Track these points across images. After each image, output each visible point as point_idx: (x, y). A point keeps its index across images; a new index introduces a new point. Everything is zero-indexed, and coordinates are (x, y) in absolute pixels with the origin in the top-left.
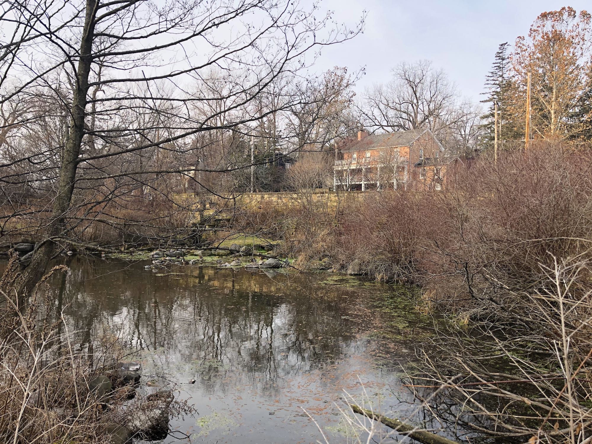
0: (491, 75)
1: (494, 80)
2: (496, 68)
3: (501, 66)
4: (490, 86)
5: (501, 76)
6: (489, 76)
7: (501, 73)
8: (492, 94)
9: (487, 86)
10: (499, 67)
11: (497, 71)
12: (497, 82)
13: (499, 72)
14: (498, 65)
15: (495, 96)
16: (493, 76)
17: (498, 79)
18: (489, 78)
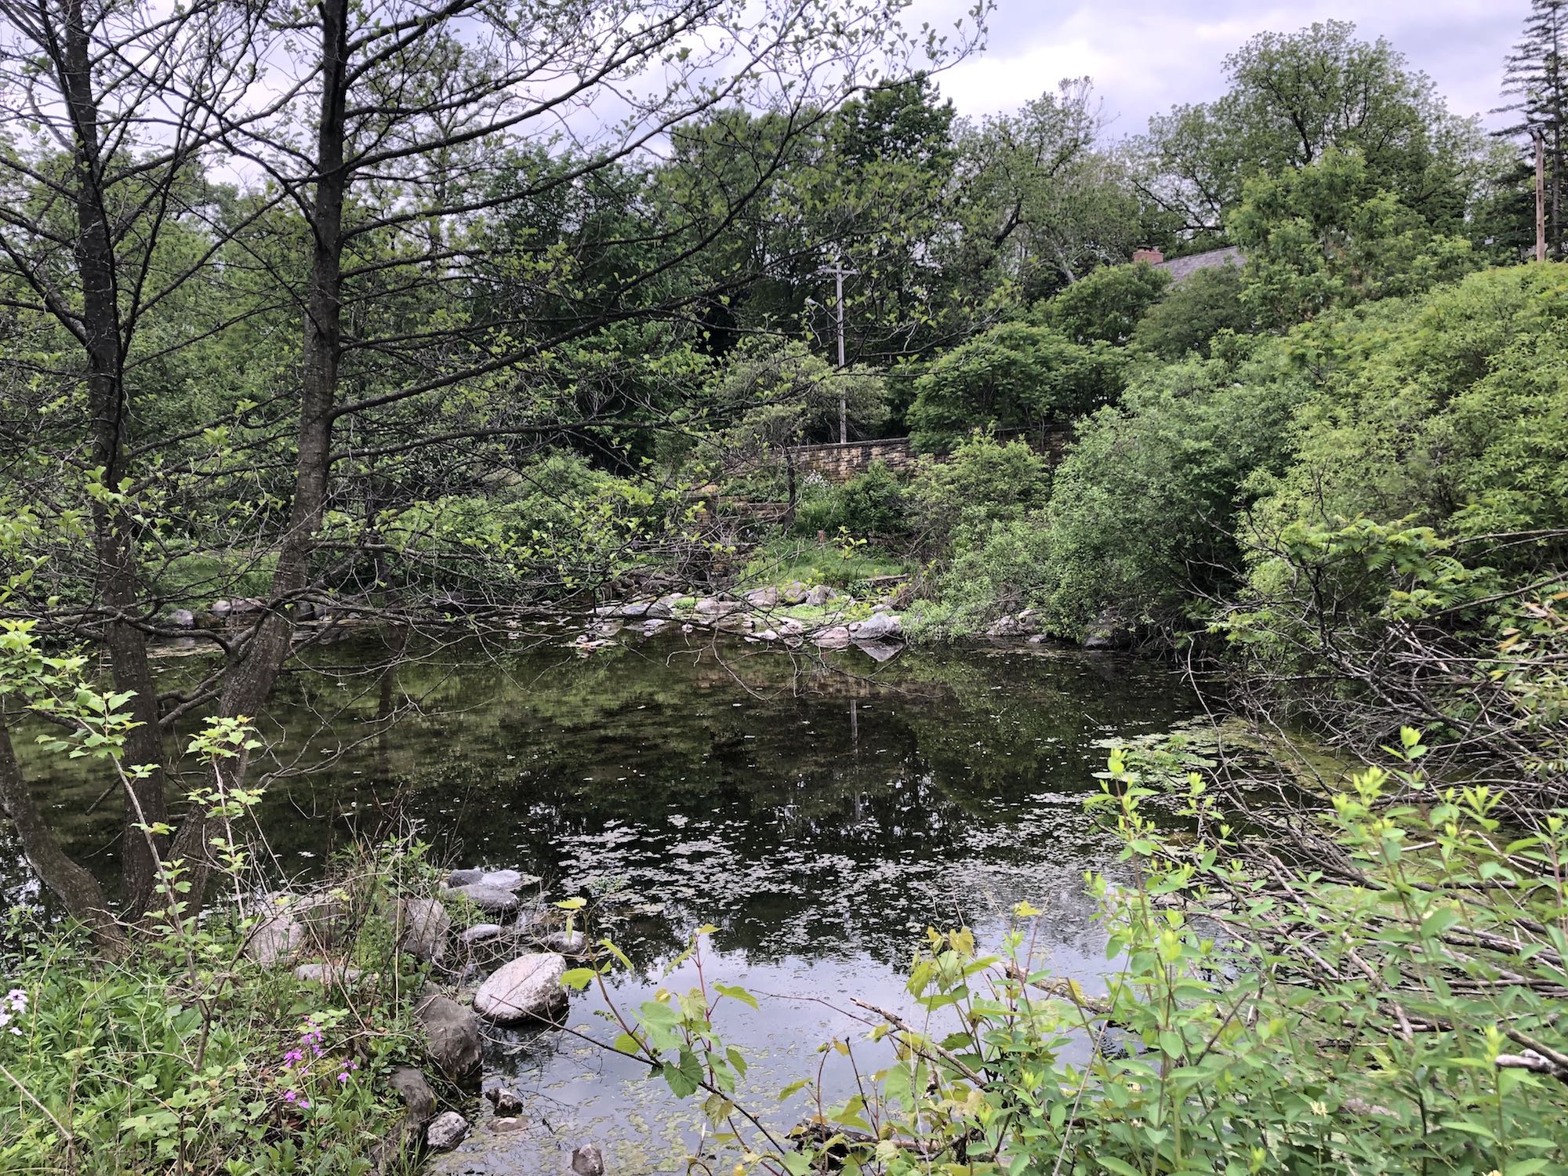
0: (1520, 54)
1: (1528, 68)
2: (1535, 33)
3: (1551, 25)
4: (1520, 85)
5: (1554, 53)
6: (1514, 59)
7: (1551, 47)
8: (1526, 108)
9: (1511, 86)
10: (1543, 27)
11: (1538, 40)
12: (1542, 74)
13: (1545, 42)
14: (1542, 22)
15: (1537, 116)
16: (1528, 57)
17: (1541, 63)
18: (1517, 63)
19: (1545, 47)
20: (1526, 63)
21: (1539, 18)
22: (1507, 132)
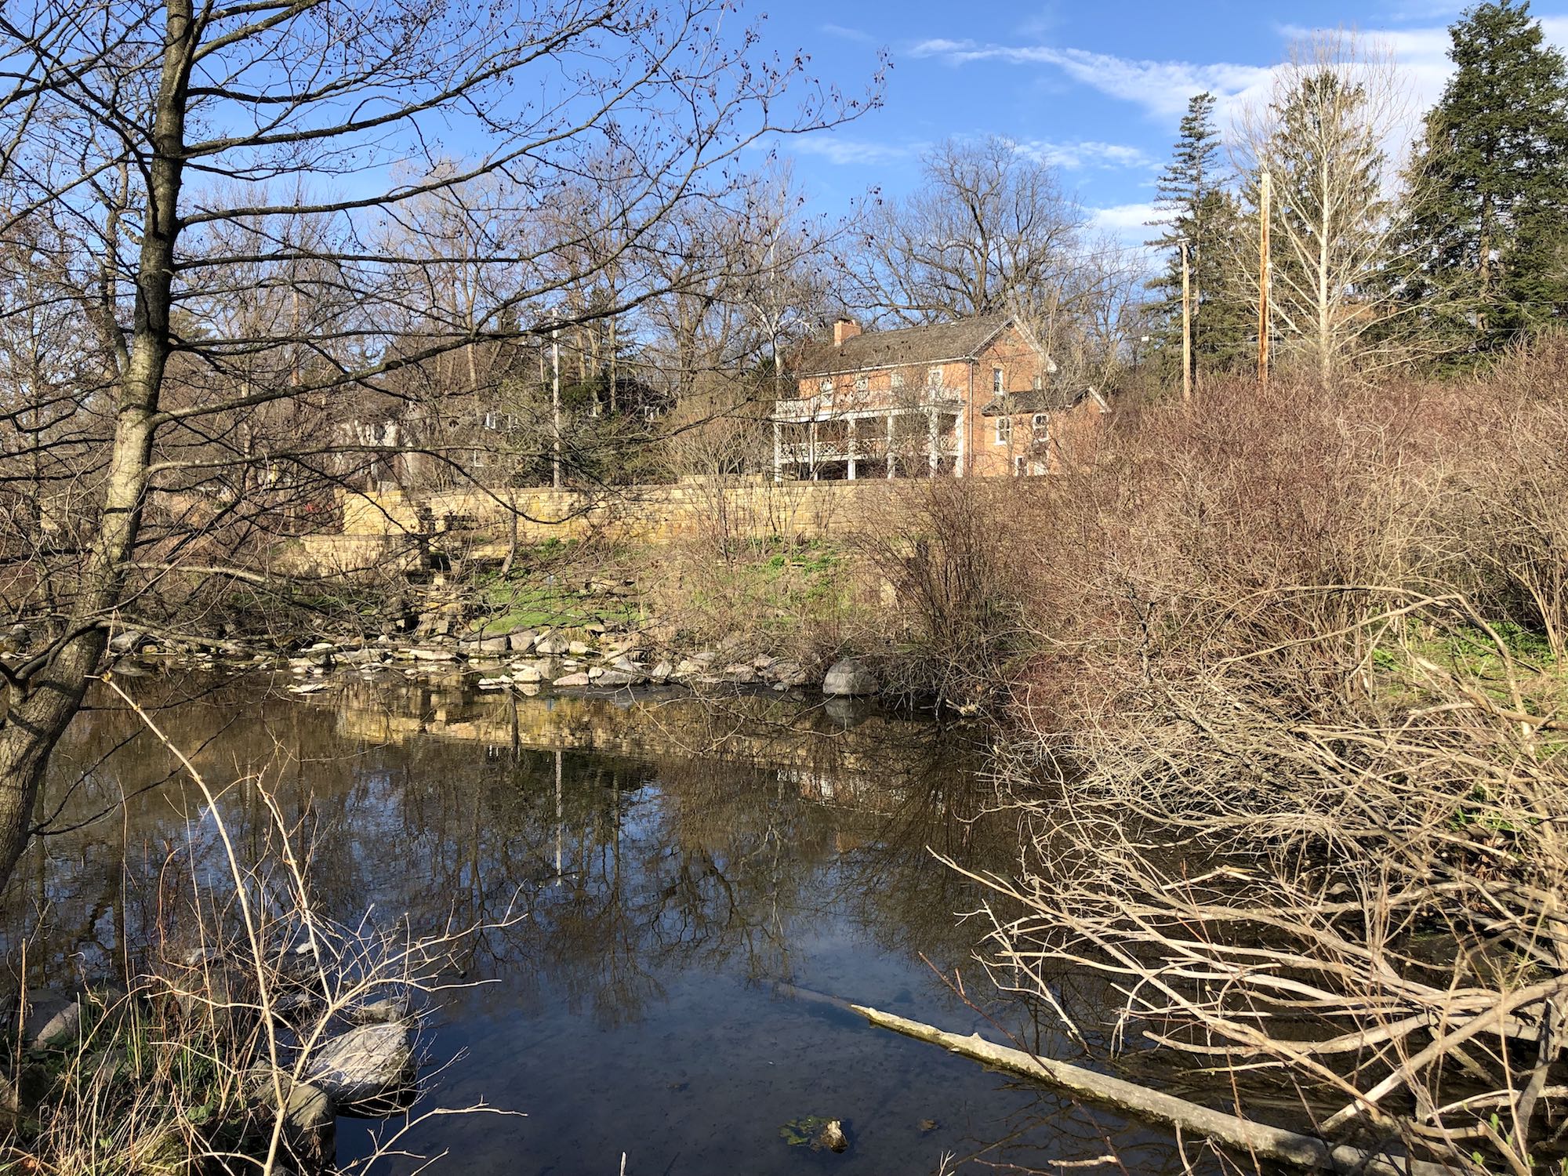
0: (1171, 176)
1: (1177, 189)
2: (1181, 158)
3: (1195, 153)
5: (1196, 179)
7: (1194, 172)
8: (1173, 224)
10: (1189, 155)
11: (1184, 166)
12: (1187, 195)
13: (1189, 168)
14: (1188, 150)
15: (1182, 232)
16: (1176, 179)
17: (1189, 187)
18: (1167, 184)
19: (1189, 172)
20: (1175, 184)
21: (1184, 146)
22: (1157, 243)
